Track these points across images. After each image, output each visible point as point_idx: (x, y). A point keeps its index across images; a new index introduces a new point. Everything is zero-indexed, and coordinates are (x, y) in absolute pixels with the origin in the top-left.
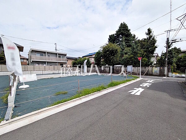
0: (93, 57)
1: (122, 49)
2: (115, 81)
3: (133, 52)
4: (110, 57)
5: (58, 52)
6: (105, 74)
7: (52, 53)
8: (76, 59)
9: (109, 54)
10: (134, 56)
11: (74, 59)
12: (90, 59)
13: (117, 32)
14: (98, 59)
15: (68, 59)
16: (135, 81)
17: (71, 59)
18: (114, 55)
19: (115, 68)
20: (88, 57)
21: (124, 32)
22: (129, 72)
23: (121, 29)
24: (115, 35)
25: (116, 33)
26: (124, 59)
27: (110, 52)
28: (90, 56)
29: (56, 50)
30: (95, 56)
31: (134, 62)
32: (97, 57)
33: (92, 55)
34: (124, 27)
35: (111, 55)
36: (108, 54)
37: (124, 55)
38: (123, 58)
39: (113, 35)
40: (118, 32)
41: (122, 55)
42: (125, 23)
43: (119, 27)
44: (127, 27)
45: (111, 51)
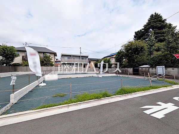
0: (114, 57)
1: (150, 45)
2: (127, 87)
3: (168, 47)
4: (133, 56)
5: (82, 55)
6: (126, 76)
7: (76, 56)
8: (97, 60)
9: (132, 53)
10: (170, 53)
11: (96, 60)
12: (111, 59)
13: (145, 26)
14: (119, 59)
15: (91, 60)
16: (169, 88)
17: (93, 60)
18: (138, 54)
19: (140, 69)
20: (109, 58)
21: (156, 24)
22: (160, 75)
23: (151, 22)
24: (143, 31)
25: (143, 28)
26: (153, 58)
27: (133, 51)
28: (111, 56)
29: (81, 53)
30: (116, 56)
31: (171, 60)
32: (118, 57)
33: (113, 56)
34: (156, 18)
35: (135, 54)
36: (130, 53)
37: (155, 53)
38: (152, 56)
39: (141, 30)
40: (147, 25)
41: (151, 53)
42: (157, 13)
43: (149, 20)
44: (161, 17)
45: (134, 49)
